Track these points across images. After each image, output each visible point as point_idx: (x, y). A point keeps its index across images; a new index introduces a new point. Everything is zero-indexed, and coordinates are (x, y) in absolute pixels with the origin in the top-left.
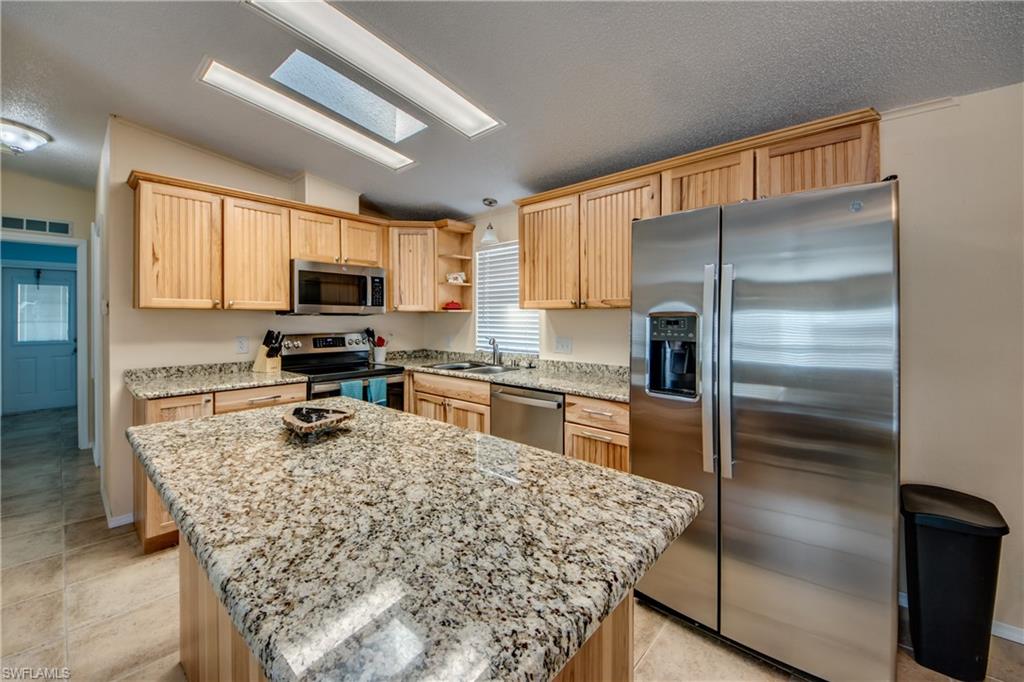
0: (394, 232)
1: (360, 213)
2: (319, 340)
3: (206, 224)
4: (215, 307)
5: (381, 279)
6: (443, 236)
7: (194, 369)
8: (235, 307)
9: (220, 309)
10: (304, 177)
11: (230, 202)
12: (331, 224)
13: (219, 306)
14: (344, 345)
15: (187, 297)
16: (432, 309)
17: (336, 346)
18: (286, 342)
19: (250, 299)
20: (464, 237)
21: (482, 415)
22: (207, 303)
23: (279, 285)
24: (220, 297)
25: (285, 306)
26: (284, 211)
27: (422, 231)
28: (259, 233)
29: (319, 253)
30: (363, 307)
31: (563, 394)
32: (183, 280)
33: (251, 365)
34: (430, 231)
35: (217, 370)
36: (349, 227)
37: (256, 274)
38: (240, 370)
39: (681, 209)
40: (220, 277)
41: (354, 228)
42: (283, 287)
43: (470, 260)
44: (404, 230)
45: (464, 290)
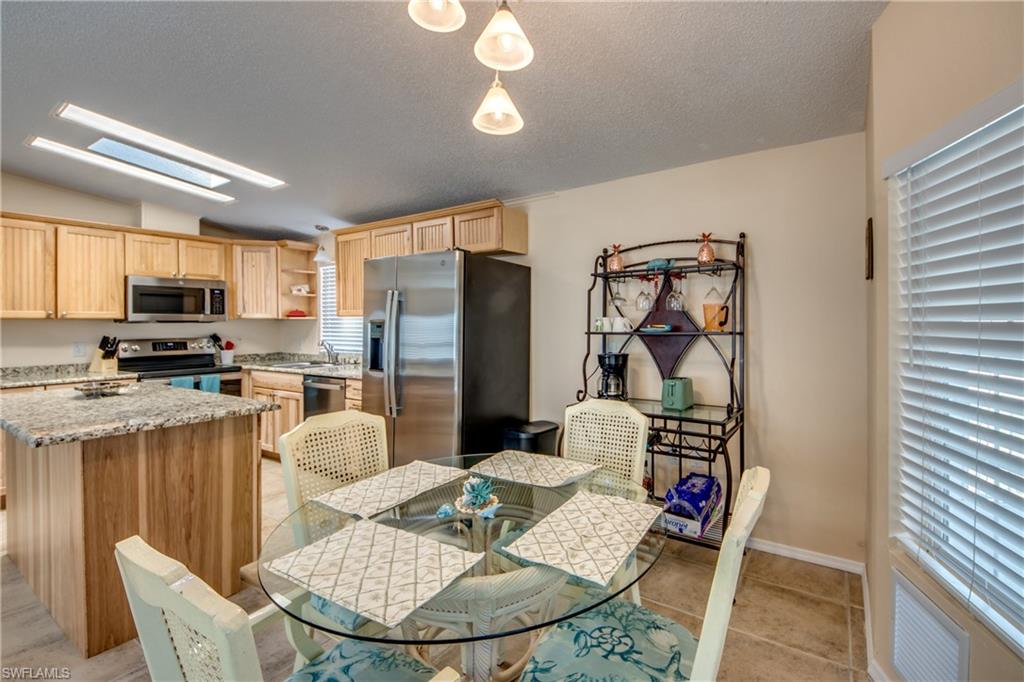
0: (238, 250)
1: (201, 233)
2: (157, 344)
3: (39, 248)
4: (48, 317)
5: (222, 292)
6: (286, 254)
7: (30, 370)
8: (68, 316)
9: (54, 319)
10: (140, 206)
11: (63, 229)
12: (168, 244)
13: (53, 316)
14: (186, 348)
15: (21, 309)
16: (275, 317)
17: (177, 349)
18: (122, 346)
19: (84, 310)
20: (309, 254)
21: (298, 400)
22: (41, 314)
23: (113, 298)
24: (53, 308)
25: (120, 315)
26: (119, 235)
27: (265, 249)
28: (92, 255)
29: (155, 269)
30: (202, 315)
31: (345, 379)
32: (17, 295)
33: (88, 367)
34: (273, 250)
35: (54, 371)
36: (187, 246)
37: (89, 289)
38: (77, 370)
39: (422, 249)
40: (53, 292)
41: (193, 247)
42: (117, 299)
43: (315, 275)
44: (247, 248)
45: (311, 300)
